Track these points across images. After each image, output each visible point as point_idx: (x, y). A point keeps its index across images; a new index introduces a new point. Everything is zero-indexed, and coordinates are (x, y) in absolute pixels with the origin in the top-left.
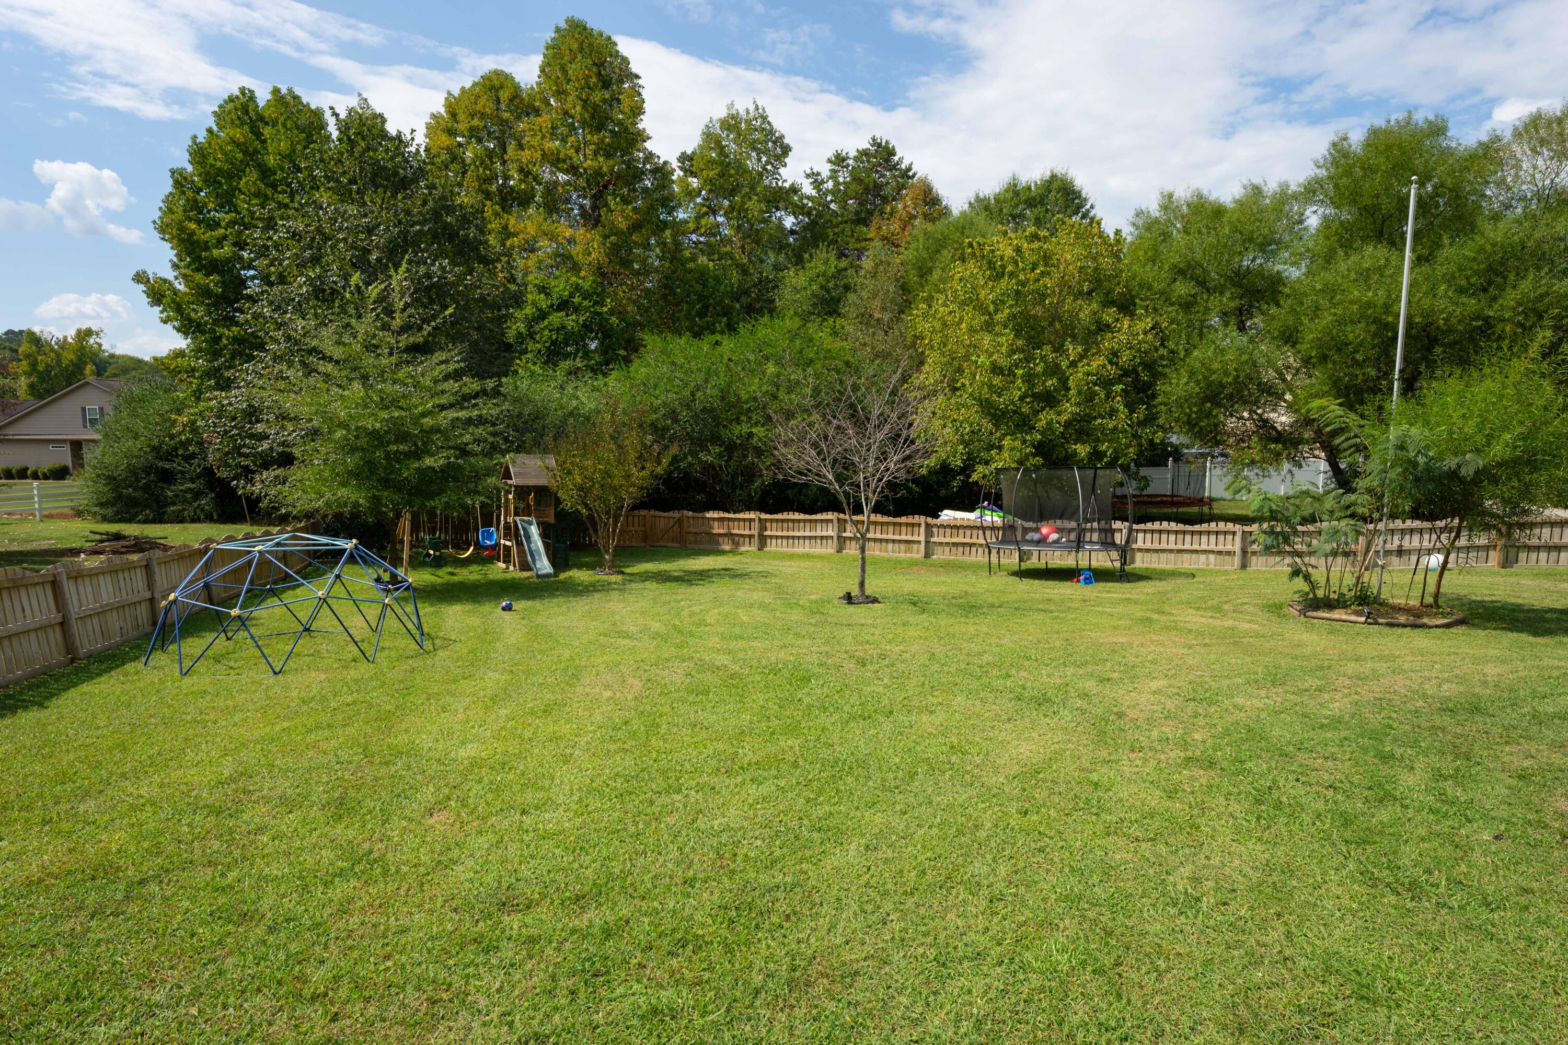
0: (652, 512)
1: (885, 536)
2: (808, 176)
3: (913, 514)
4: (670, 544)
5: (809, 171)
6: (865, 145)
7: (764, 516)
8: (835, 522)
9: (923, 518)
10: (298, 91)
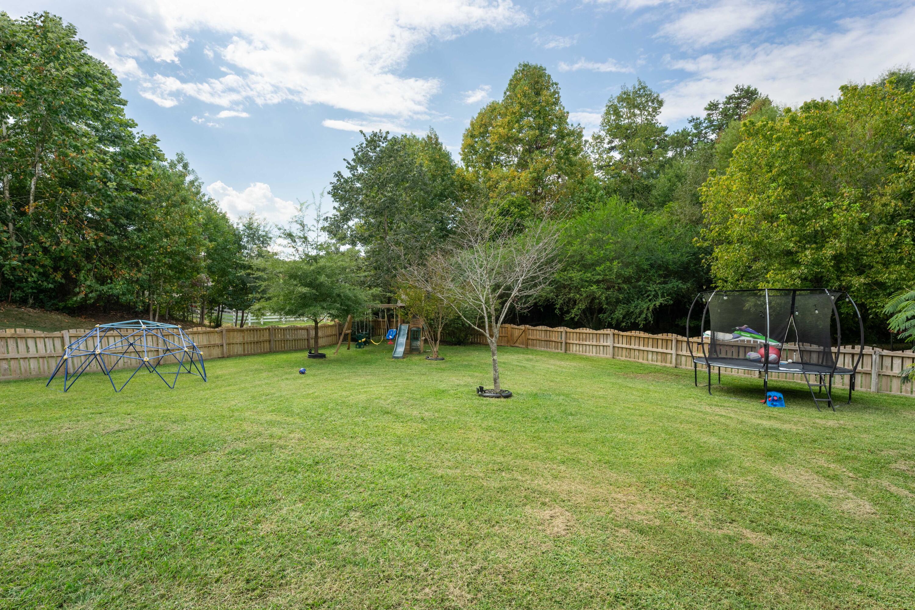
0: (512, 326)
1: (646, 348)
2: (690, 122)
3: (667, 332)
4: (521, 346)
5: (690, 119)
6: (731, 91)
7: (568, 330)
8: (612, 336)
9: (675, 335)
10: (414, 133)
